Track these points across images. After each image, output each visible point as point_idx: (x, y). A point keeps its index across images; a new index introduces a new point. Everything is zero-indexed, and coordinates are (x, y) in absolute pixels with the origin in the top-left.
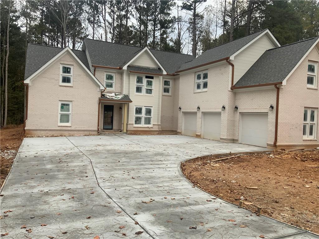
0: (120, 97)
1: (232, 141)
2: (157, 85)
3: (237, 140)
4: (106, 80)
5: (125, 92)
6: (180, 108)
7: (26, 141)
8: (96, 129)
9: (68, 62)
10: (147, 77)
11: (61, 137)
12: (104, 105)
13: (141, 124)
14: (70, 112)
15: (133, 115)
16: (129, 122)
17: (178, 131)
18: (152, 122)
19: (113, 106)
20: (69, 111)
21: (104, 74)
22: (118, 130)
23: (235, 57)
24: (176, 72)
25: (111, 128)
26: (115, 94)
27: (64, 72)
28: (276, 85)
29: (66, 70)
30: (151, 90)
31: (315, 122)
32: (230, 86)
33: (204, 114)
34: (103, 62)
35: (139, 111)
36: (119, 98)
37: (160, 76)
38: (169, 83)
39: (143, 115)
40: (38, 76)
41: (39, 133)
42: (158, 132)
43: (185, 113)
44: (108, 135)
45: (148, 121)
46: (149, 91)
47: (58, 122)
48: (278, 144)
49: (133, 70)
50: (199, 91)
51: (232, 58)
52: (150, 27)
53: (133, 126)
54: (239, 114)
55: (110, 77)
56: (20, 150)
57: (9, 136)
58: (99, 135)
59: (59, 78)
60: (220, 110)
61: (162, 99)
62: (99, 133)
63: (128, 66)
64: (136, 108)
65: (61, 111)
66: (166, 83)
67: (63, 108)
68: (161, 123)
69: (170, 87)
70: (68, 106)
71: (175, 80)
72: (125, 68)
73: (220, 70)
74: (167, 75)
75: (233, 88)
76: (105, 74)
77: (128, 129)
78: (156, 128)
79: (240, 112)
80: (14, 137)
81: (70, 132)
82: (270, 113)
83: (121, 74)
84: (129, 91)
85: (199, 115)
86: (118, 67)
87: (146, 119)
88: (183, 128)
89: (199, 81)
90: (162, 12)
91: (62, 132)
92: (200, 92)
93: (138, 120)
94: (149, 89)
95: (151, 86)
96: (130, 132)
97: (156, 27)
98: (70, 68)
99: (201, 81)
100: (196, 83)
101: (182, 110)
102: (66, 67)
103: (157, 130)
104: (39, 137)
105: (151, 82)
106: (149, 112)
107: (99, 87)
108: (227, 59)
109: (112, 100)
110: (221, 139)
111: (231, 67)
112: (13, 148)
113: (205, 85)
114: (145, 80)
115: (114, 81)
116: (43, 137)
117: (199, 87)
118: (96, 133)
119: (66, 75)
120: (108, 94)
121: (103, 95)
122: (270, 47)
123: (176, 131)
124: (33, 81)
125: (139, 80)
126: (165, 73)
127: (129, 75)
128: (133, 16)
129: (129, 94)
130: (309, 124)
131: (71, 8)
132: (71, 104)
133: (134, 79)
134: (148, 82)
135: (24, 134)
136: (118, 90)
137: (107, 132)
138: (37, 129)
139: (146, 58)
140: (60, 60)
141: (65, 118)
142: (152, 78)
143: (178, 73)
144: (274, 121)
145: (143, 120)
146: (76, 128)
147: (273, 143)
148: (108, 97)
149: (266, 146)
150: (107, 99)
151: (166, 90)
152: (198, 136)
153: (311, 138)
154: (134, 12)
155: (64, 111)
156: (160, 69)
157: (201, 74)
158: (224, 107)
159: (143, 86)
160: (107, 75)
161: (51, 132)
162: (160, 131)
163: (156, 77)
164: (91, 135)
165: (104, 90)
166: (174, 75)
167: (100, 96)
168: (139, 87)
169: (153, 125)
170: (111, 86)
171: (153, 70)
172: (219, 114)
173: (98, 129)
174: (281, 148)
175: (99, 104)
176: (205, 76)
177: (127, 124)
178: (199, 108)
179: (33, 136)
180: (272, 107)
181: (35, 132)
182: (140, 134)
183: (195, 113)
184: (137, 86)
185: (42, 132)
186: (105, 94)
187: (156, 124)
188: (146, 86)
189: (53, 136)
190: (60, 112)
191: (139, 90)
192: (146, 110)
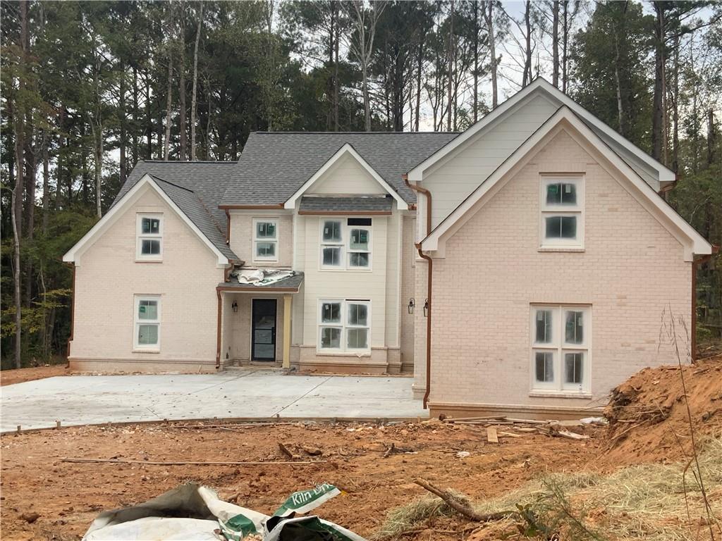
0: (275, 279)
2: (383, 240)
4: (257, 237)
8: (215, 359)
9: (151, 207)
10: (351, 222)
11: (138, 377)
13: (338, 346)
14: (158, 320)
15: (315, 324)
16: (305, 343)
18: (369, 342)
19: (276, 300)
20: (155, 316)
21: (251, 223)
23: (425, 174)
27: (146, 230)
29: (150, 226)
30: (365, 256)
35: (331, 312)
37: (387, 216)
39: (344, 322)
40: (93, 245)
41: (93, 367)
45: (358, 338)
46: (360, 259)
47: (132, 343)
53: (316, 351)
55: (267, 230)
59: (136, 244)
62: (219, 368)
63: (303, 199)
64: (324, 305)
65: (141, 317)
67: (144, 311)
68: (400, 345)
70: (153, 307)
72: (291, 204)
76: (255, 222)
77: (301, 360)
78: (380, 359)
81: (157, 366)
83: (289, 216)
84: (304, 261)
87: (352, 333)
91: (139, 365)
93: (330, 337)
94: (360, 253)
95: (364, 245)
96: (306, 368)
98: (158, 221)
102: (149, 220)
103: (384, 363)
105: (365, 233)
106: (359, 313)
111: (422, 198)
114: (346, 231)
115: (276, 239)
118: (213, 368)
119: (151, 236)
124: (83, 255)
125: (330, 231)
126: (403, 206)
129: (305, 268)
130: (563, 352)
132: (159, 301)
133: (316, 231)
134: (355, 233)
136: (287, 260)
140: (135, 205)
141: (148, 334)
142: (368, 222)
146: (171, 355)
148: (243, 281)
150: (243, 286)
155: (146, 318)
156: (389, 196)
159: (341, 248)
160: (259, 225)
162: (393, 366)
163: (378, 219)
167: (221, 279)
168: (331, 250)
169: (372, 349)
170: (269, 251)
173: (218, 359)
175: (219, 300)
184: (325, 247)
187: (385, 346)
188: (351, 245)
190: (137, 320)
191: (330, 256)
192: (351, 311)
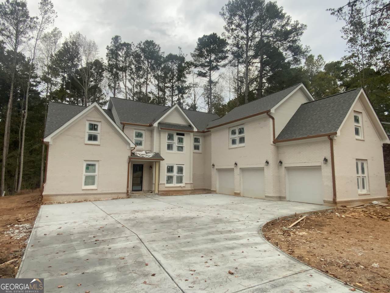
0: (151, 155)
1: (279, 199)
2: (188, 141)
3: (285, 198)
4: (135, 138)
5: (156, 150)
6: (213, 165)
7: (44, 210)
8: (125, 191)
9: (95, 118)
10: (178, 134)
11: (85, 203)
12: (133, 164)
13: (172, 183)
14: (96, 173)
15: (164, 174)
16: (161, 182)
17: (212, 189)
18: (184, 181)
19: (142, 165)
20: (94, 171)
21: (133, 131)
22: (148, 191)
23: (276, 110)
24: (207, 129)
25: (140, 189)
26: (146, 152)
27: (91, 129)
28: (329, 136)
29: (93, 127)
30: (182, 147)
31: (366, 175)
32: (272, 140)
33: (243, 170)
34: (132, 119)
35: (170, 169)
36: (149, 156)
37: (190, 133)
38: (199, 140)
39: (175, 173)
40: (61, 134)
41: (59, 199)
42: (190, 192)
43: (220, 170)
44: (139, 197)
45: (180, 180)
46: (180, 149)
47: (82, 185)
48: (338, 200)
49: (164, 127)
50: (234, 146)
51: (273, 111)
52: (168, 93)
53: (165, 186)
54: (284, 169)
55: (139, 135)
56: (36, 224)
57: (22, 204)
58: (129, 198)
59: (85, 135)
60: (263, 165)
61: (193, 157)
62: (128, 195)
63: (159, 123)
64: (168, 166)
65: (86, 172)
66: (196, 140)
67: (88, 169)
68: (193, 182)
69: (200, 144)
70: (93, 167)
71: (204, 137)
72: (156, 125)
73: (259, 124)
74: (197, 132)
75: (275, 141)
76: (135, 131)
77: (159, 190)
78: (189, 187)
79: (285, 167)
80: (29, 204)
81: (96, 196)
82: (323, 166)
83: (152, 131)
84: (160, 149)
85: (237, 171)
86: (148, 125)
87: (177, 177)
88: (218, 186)
89: (233, 136)
90: (179, 79)
91: (87, 196)
92: (237, 148)
93: (170, 179)
94: (181, 147)
95: (182, 143)
96: (162, 193)
97: (174, 93)
98: (97, 125)
99: (237, 136)
100: (231, 138)
101: (216, 167)
102: (93, 124)
103: (190, 189)
104: (59, 203)
105: (182, 139)
106: (180, 170)
107: (129, 144)
108: (268, 112)
109: (143, 158)
110: (266, 196)
111: (271, 120)
112: (27, 221)
113: (242, 140)
114: (176, 138)
115: (143, 139)
116: (64, 203)
117: (234, 142)
118: (125, 195)
119: (93, 132)
120: (138, 152)
121: (133, 154)
122: (304, 101)
123: (210, 190)
124: (54, 139)
125: (170, 137)
126: (195, 130)
127: (159, 132)
128: (152, 83)
129: (160, 151)
130: (361, 178)
131: (92, 75)
132: (97, 164)
133: (165, 136)
134: (179, 139)
135: (41, 200)
136: (148, 148)
137: (137, 194)
138: (58, 193)
139: (176, 114)
140: (87, 116)
141: (90, 180)
142: (183, 135)
143: (210, 130)
144: (330, 175)
145: (175, 179)
146: (103, 190)
147: (331, 200)
148: (138, 155)
149: (322, 203)
150: (137, 157)
151: (196, 148)
152: (237, 195)
153: (364, 192)
154: (153, 80)
155: (90, 172)
156: (190, 126)
157: (236, 130)
158: (267, 162)
159: (174, 144)
160: (136, 133)
161: (74, 196)
162: (192, 190)
163: (187, 134)
164: (120, 198)
165: (134, 148)
166: (204, 132)
167: (130, 154)
168: (170, 144)
169: (186, 184)
170: (140, 144)
171: (183, 127)
172: (262, 169)
173: (128, 191)
174: (341, 204)
175: (129, 163)
176: (241, 131)
177: (158, 184)
178: (236, 164)
179: (52, 203)
180: (326, 160)
181: (55, 197)
182: (172, 195)
183: (232, 170)
184: (168, 143)
185: (63, 197)
186: (135, 152)
187: (189, 182)
188: (178, 143)
189: (75, 202)
190: (84, 173)
191: (170, 147)
192: (178, 169)
